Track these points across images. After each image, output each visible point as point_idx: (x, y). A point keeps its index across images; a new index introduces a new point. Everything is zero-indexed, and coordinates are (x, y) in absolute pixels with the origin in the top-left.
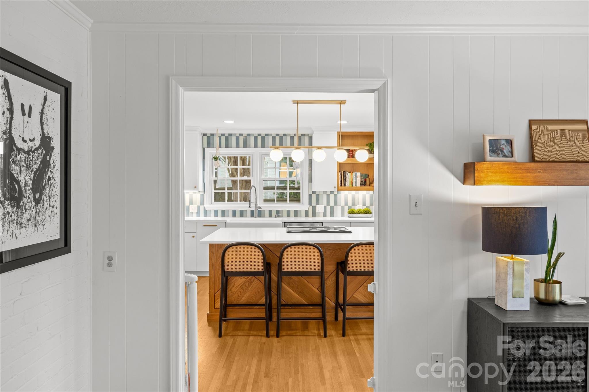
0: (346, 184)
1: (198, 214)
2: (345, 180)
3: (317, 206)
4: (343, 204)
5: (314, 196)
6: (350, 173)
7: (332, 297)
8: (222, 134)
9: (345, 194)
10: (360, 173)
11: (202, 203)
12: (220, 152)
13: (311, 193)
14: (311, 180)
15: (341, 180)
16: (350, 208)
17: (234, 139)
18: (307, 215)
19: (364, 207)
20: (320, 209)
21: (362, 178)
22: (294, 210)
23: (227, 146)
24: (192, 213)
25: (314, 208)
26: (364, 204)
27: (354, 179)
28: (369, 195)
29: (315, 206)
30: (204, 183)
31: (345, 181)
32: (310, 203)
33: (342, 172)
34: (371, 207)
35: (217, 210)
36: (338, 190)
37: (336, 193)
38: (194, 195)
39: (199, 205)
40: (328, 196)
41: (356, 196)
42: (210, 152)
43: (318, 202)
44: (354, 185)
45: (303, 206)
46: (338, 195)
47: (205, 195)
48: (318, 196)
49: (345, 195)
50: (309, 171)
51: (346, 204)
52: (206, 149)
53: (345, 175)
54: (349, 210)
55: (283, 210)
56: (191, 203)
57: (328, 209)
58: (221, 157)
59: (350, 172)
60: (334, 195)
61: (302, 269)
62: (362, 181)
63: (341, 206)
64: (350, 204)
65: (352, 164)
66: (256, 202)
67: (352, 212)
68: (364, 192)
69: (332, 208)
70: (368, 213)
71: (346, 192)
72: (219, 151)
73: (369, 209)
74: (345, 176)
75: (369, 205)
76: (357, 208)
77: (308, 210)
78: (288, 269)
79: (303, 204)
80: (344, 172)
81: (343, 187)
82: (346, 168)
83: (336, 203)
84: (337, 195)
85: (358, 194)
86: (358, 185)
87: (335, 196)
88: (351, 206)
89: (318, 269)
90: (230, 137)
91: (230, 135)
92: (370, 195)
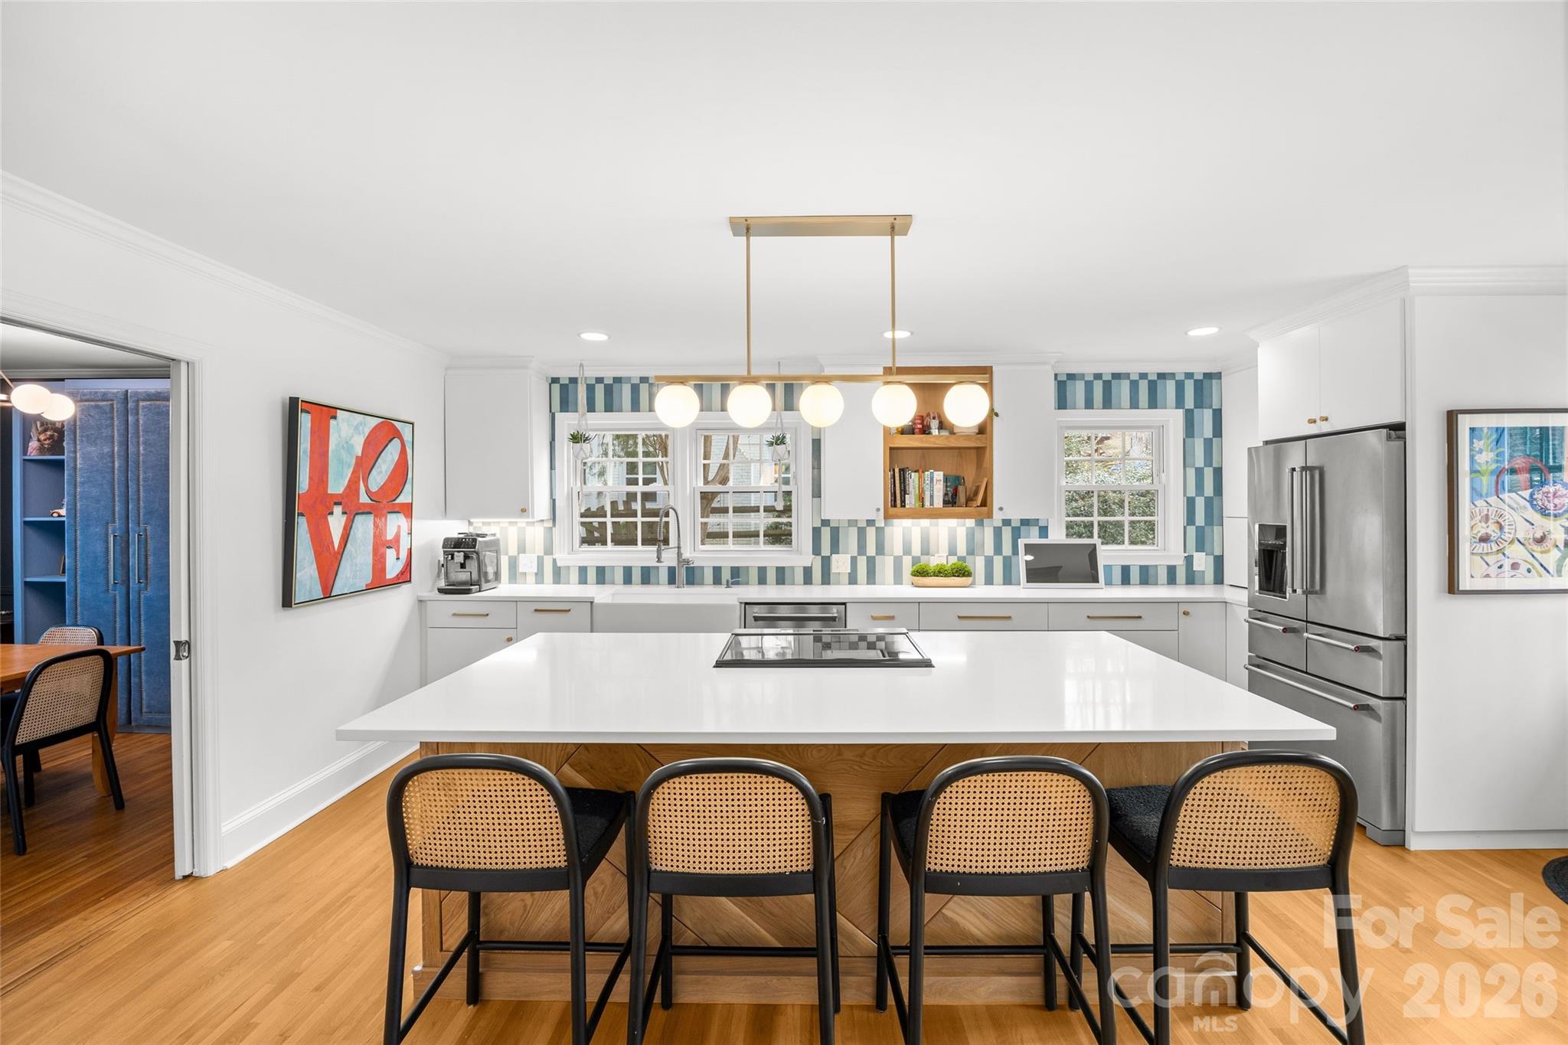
0: (907, 502)
1: (539, 577)
2: (904, 492)
3: (834, 556)
4: (898, 550)
5: (826, 533)
6: (917, 474)
7: (863, 918)
8: (596, 378)
9: (904, 525)
10: (941, 473)
11: (549, 551)
12: (589, 422)
13: (819, 525)
14: (817, 493)
15: (895, 492)
16: (915, 560)
17: (626, 390)
18: (808, 579)
19: (953, 560)
20: (840, 564)
21: (947, 487)
22: (777, 568)
23: (609, 408)
24: (525, 573)
25: (826, 563)
26: (952, 552)
27: (927, 487)
28: (965, 528)
29: (829, 558)
30: (554, 501)
31: (905, 494)
32: (816, 551)
33: (897, 470)
34: (969, 558)
35: (586, 567)
36: (887, 517)
37: (881, 523)
38: (529, 530)
39: (542, 554)
40: (862, 532)
41: (933, 531)
42: (567, 422)
43: (835, 548)
44: (927, 504)
45: (799, 555)
46: (887, 530)
47: (556, 530)
48: (835, 533)
49: (904, 528)
50: (813, 468)
51: (907, 551)
52: (559, 416)
53: (904, 479)
54: (913, 565)
55: (748, 567)
56: (522, 549)
57: (862, 563)
58: (592, 434)
59: (916, 472)
60: (877, 528)
61: (731, 866)
62: (946, 494)
63: (895, 557)
64: (916, 550)
65: (920, 451)
66: (679, 547)
67: (921, 573)
68: (953, 522)
69: (871, 562)
70: (964, 575)
71: (907, 523)
72: (586, 420)
73: (964, 565)
74: (903, 481)
75: (965, 554)
76: (935, 561)
77: (811, 567)
78: (675, 863)
79: (799, 551)
80: (902, 471)
81: (898, 510)
82: (907, 461)
83: (880, 549)
84: (883, 528)
85: (937, 525)
86: (938, 502)
87: (880, 531)
88: (919, 557)
89: (800, 863)
90: (616, 386)
91: (618, 380)
92: (967, 528)
